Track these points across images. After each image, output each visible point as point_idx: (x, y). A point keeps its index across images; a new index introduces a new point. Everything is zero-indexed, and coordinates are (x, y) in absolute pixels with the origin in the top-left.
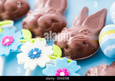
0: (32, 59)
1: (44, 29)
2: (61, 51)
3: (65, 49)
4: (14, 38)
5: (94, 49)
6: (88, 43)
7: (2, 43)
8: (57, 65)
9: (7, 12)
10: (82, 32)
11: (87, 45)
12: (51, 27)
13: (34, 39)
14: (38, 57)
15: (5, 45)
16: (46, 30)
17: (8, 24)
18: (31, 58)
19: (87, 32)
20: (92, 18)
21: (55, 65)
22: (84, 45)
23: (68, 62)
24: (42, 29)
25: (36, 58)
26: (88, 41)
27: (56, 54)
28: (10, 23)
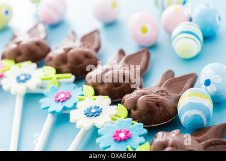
0: (89, 117)
1: (112, 87)
2: (127, 112)
3: (132, 111)
4: (72, 94)
5: (170, 115)
6: (163, 106)
7: (54, 99)
8: (118, 126)
9: (69, 65)
10: (158, 92)
11: (161, 108)
12: (121, 86)
13: (96, 97)
14: (97, 115)
15: (59, 101)
16: (113, 88)
17: (67, 77)
18: (87, 116)
19: (165, 93)
20: (176, 81)
21: (116, 126)
22: (157, 108)
23: (133, 124)
24: (108, 87)
25: (93, 117)
26: (163, 103)
27: (119, 115)
28: (70, 77)
